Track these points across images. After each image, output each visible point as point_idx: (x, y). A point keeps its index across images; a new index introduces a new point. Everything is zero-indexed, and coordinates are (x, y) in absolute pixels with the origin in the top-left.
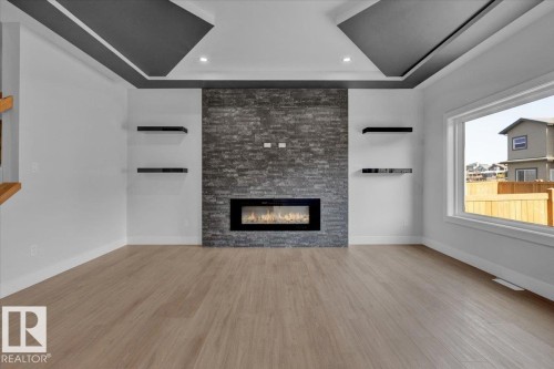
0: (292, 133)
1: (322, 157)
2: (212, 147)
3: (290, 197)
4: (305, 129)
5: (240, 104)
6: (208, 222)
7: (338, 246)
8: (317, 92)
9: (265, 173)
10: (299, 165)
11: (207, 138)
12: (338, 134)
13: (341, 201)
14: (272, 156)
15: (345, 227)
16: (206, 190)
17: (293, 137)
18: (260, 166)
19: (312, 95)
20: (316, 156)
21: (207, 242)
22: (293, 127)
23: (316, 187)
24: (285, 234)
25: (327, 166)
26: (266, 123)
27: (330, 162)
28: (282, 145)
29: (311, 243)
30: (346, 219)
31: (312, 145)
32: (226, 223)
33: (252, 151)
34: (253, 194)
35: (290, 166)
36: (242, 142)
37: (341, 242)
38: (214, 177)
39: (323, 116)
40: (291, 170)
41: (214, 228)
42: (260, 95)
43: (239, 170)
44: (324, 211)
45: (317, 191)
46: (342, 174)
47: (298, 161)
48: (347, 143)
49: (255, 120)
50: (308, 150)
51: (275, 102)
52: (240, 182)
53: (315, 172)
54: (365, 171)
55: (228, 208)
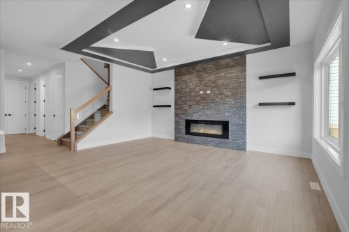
0: (213, 85)
1: (230, 97)
2: (178, 95)
3: (213, 119)
4: (220, 82)
5: (190, 73)
6: (177, 130)
7: (240, 150)
8: (227, 60)
9: (201, 107)
10: (217, 102)
11: (177, 91)
12: (240, 83)
13: (241, 123)
14: (203, 98)
15: (244, 138)
16: (176, 115)
17: (214, 87)
18: (198, 103)
19: (224, 63)
20: (226, 96)
21: (177, 139)
22: (214, 82)
23: (227, 114)
24: (210, 139)
25: (233, 102)
26: (201, 82)
27: (234, 100)
28: (208, 92)
29: (224, 146)
30: (245, 134)
31: (224, 91)
32: (184, 131)
33: (194, 96)
34: (195, 117)
35: (213, 103)
36: (190, 92)
37: (242, 148)
38: (179, 109)
39: (230, 73)
40: (213, 105)
41: (179, 133)
42: (198, 67)
43: (189, 106)
44: (231, 128)
45: (227, 117)
46: (242, 107)
47: (217, 100)
48: (245, 87)
49: (196, 80)
50: (222, 94)
51: (205, 70)
52: (189, 111)
53: (226, 106)
54: (260, 104)
55: (184, 123)
